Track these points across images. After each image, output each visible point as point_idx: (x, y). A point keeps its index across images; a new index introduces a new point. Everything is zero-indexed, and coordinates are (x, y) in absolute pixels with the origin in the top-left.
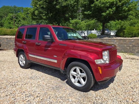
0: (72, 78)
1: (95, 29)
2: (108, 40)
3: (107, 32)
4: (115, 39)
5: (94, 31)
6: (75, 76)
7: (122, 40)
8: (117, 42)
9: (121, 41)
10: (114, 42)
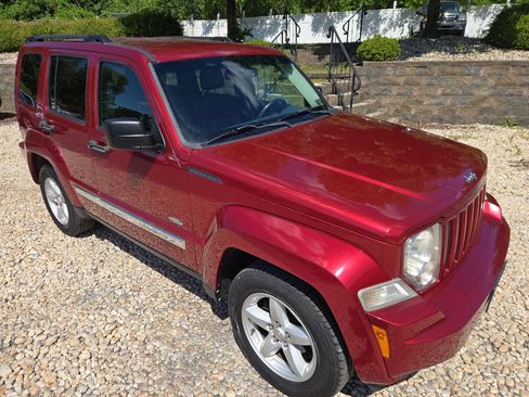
0: (253, 331)
1: (395, 3)
2: (449, 69)
3: (451, 20)
4: (481, 64)
5: (390, 11)
6: (267, 328)
7: (513, 64)
8: (490, 75)
9: (511, 70)
10: (476, 75)
